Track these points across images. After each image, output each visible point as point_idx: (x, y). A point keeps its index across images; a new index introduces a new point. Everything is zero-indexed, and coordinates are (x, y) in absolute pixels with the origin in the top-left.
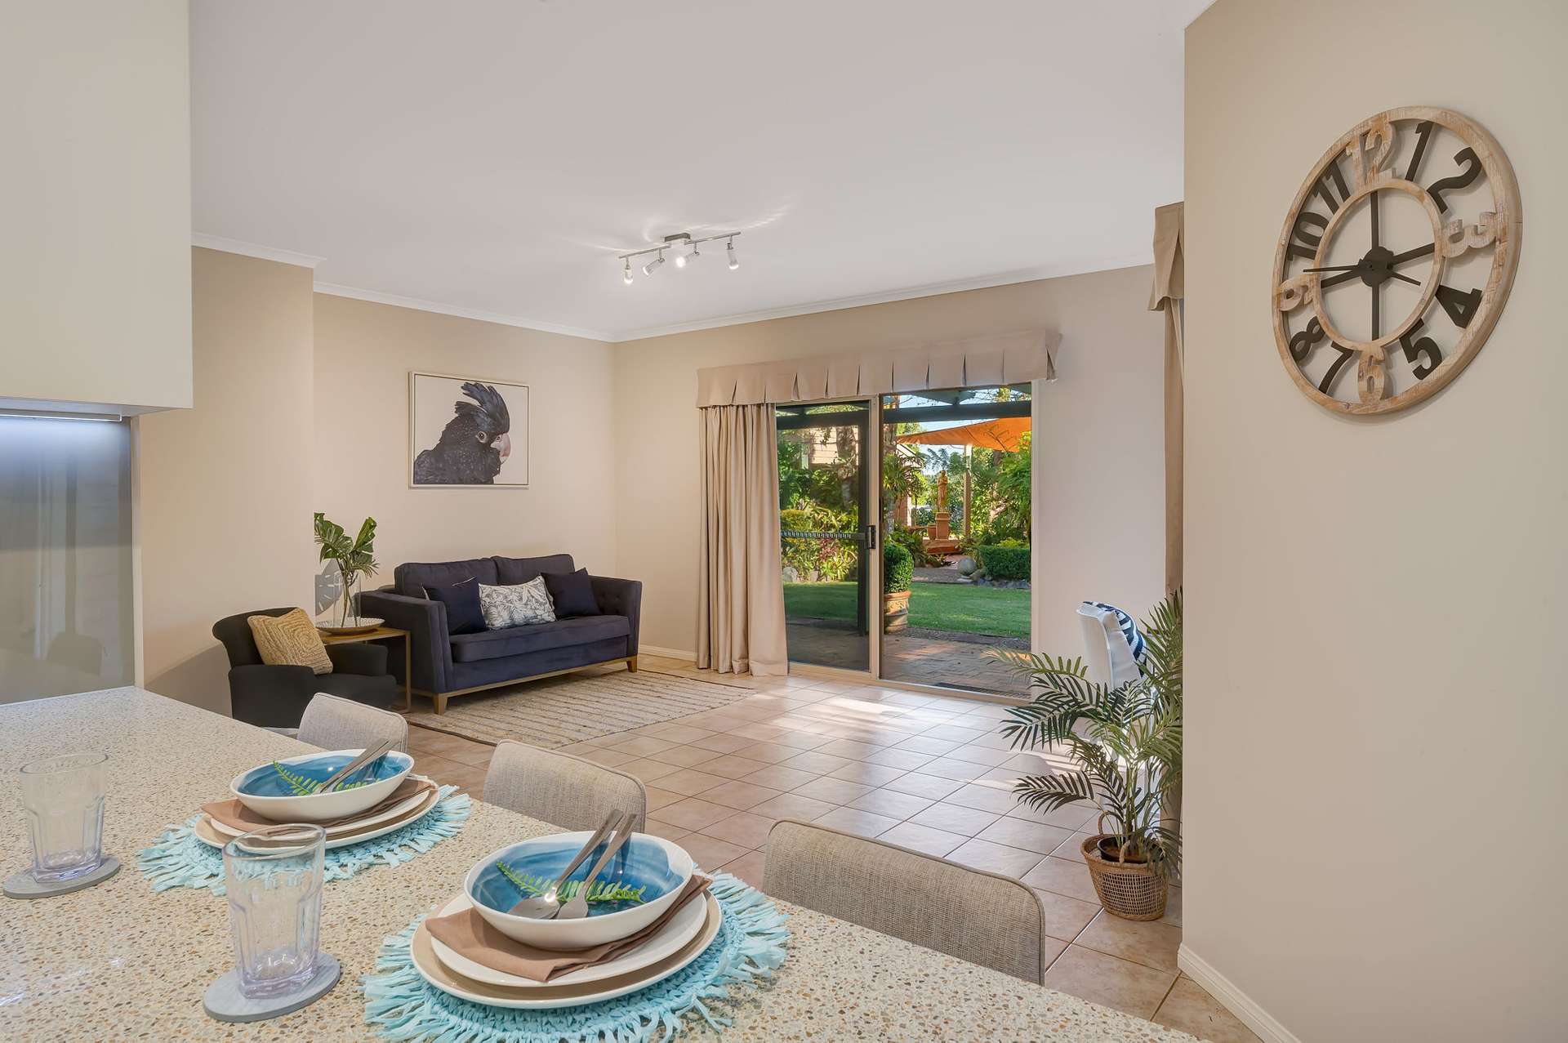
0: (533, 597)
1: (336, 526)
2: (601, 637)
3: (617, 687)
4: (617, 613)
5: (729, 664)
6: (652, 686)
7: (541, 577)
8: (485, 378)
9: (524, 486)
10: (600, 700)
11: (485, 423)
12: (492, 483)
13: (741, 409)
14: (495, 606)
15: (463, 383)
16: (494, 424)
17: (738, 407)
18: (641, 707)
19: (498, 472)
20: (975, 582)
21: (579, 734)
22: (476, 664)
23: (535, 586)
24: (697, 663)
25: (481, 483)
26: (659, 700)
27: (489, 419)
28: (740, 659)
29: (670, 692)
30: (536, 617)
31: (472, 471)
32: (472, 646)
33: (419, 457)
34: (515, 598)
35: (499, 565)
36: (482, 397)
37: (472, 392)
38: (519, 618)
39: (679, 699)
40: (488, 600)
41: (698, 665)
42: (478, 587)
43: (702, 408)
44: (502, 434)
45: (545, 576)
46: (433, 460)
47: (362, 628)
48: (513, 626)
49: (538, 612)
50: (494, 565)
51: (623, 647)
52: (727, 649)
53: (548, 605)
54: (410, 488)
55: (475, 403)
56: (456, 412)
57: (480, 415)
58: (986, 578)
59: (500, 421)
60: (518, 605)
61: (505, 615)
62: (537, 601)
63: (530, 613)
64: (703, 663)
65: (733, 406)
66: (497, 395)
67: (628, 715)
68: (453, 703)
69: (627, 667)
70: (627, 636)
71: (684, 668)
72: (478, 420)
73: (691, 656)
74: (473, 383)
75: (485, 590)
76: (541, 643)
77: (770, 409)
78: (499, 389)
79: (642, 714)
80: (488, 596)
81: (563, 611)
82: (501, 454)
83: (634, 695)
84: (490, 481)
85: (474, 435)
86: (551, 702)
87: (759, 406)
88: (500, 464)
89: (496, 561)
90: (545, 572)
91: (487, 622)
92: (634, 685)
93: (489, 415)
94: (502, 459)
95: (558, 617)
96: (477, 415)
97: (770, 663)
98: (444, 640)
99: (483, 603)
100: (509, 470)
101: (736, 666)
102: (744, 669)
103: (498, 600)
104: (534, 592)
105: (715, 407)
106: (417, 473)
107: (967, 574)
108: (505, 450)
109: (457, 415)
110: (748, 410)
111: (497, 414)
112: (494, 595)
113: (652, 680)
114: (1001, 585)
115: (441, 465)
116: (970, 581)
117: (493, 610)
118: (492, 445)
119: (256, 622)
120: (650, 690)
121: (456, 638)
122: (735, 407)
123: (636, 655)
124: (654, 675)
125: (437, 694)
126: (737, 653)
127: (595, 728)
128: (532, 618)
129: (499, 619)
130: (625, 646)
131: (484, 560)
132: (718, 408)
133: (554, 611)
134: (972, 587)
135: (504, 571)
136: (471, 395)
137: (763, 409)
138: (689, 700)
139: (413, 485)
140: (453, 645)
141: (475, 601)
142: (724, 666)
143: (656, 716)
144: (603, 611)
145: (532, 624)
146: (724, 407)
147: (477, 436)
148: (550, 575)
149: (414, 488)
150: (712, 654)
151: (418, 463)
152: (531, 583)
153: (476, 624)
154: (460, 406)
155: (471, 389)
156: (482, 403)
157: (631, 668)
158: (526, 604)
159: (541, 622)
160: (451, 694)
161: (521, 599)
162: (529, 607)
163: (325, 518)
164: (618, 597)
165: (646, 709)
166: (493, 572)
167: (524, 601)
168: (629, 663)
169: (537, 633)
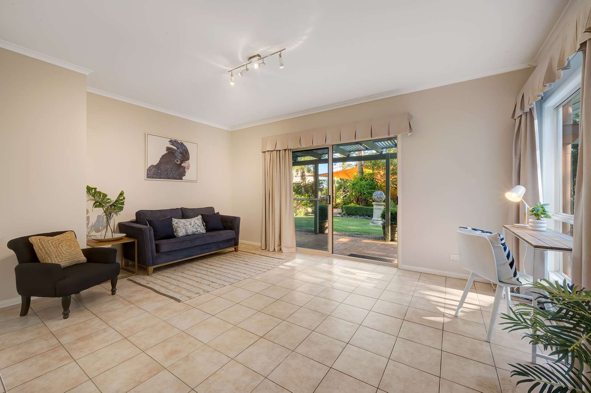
0: (196, 223)
1: (103, 193)
2: (224, 239)
3: (230, 259)
4: (231, 229)
5: (273, 248)
6: (244, 258)
7: (200, 216)
8: (180, 139)
9: (195, 181)
10: (221, 266)
11: (179, 156)
12: (182, 179)
13: (278, 152)
14: (179, 227)
15: (169, 140)
16: (183, 157)
17: (277, 151)
18: (238, 270)
19: (185, 175)
20: (342, 216)
21: (209, 287)
22: (168, 253)
23: (198, 219)
24: (261, 247)
25: (177, 179)
26: (247, 266)
27: (181, 155)
28: (278, 246)
29: (250, 261)
30: (197, 232)
31: (173, 174)
32: (165, 245)
33: (149, 168)
34: (188, 224)
35: (183, 211)
36: (178, 146)
37: (173, 143)
38: (190, 232)
39: (255, 265)
40: (176, 225)
41: (262, 248)
42: (172, 220)
43: (263, 152)
44: (186, 161)
45: (202, 215)
46: (156, 169)
47: (115, 238)
48: (187, 235)
49: (198, 229)
50: (181, 211)
51: (233, 242)
52: (273, 242)
53: (203, 226)
54: (145, 180)
55: (175, 148)
56: (166, 151)
57: (177, 153)
58: (345, 215)
59: (185, 155)
60: (189, 227)
61: (184, 231)
62: (198, 225)
63: (195, 230)
64: (263, 248)
65: (275, 150)
66: (184, 146)
67: (233, 274)
68: (156, 270)
69: (234, 250)
70: (235, 238)
71: (256, 249)
72: (176, 155)
73: (259, 244)
74: (174, 140)
75: (175, 221)
76: (198, 243)
77: (289, 151)
78: (185, 143)
79: (238, 274)
80: (176, 223)
81: (209, 229)
82: (186, 168)
83: (236, 263)
84: (181, 179)
85: (174, 160)
86: (201, 268)
87: (285, 150)
88: (185, 172)
89: (182, 209)
90: (201, 214)
91: (175, 234)
92: (237, 258)
93: (181, 153)
94: (186, 170)
95: (207, 231)
96: (176, 153)
97: (289, 248)
98: (151, 243)
99: (174, 226)
100: (189, 174)
101: (276, 249)
102: (279, 250)
103: (181, 225)
104: (197, 222)
105: (268, 151)
106: (148, 174)
107: (340, 214)
108: (187, 167)
109: (167, 152)
110: (281, 152)
111: (184, 153)
112: (179, 223)
113: (244, 255)
114: (350, 217)
115: (159, 171)
116: (340, 216)
117: (178, 229)
118: (182, 165)
119: (34, 240)
120: (243, 260)
121: (158, 242)
122: (276, 151)
123: (238, 245)
124: (245, 253)
125: (148, 267)
126: (277, 244)
127: (217, 283)
128: (196, 232)
129: (181, 232)
130: (234, 242)
131: (177, 209)
132: (269, 152)
133: (205, 229)
134: (341, 218)
135: (185, 214)
136: (173, 144)
137: (287, 151)
138: (258, 266)
139: (146, 179)
140: (157, 245)
141: (171, 225)
142: (272, 249)
143: (244, 275)
144: (225, 228)
145: (196, 234)
146: (272, 151)
147: (175, 161)
148: (203, 215)
149: (147, 180)
150: (267, 244)
151: (149, 170)
152: (196, 218)
153: (171, 235)
154: (168, 149)
155: (172, 142)
156: (178, 148)
157: (236, 250)
158: (193, 227)
159: (200, 233)
160: (155, 267)
161: (191, 224)
162: (194, 227)
163: (97, 190)
164: (231, 223)
165: (241, 271)
166: (180, 214)
167: (192, 225)
168: (235, 248)
169: (196, 238)
